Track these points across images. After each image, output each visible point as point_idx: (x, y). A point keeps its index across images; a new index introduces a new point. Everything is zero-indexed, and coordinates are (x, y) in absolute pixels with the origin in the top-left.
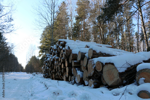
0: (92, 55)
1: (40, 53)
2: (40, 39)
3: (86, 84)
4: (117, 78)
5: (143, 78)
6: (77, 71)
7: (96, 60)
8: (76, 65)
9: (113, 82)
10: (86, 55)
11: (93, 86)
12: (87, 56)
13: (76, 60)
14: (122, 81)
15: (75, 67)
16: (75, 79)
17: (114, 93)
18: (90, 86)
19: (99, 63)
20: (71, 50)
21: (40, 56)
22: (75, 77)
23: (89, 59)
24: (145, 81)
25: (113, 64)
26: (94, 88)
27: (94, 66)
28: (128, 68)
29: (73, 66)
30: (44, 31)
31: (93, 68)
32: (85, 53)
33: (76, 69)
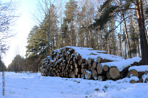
0: (100, 61)
1: (28, 53)
2: (28, 39)
3: (95, 79)
4: (118, 74)
5: (132, 74)
6: (86, 71)
7: (103, 64)
8: (85, 67)
9: (116, 76)
10: (94, 60)
11: (101, 80)
12: (96, 61)
13: (85, 63)
14: (121, 76)
15: (84, 68)
16: (84, 76)
17: (118, 82)
18: (99, 80)
19: (105, 66)
20: (81, 56)
21: (27, 55)
22: (84, 75)
23: (97, 63)
24: (133, 76)
25: (116, 67)
26: (102, 81)
27: (102, 68)
28: (124, 69)
29: (82, 67)
30: (32, 31)
31: (102, 69)
32: (94, 59)
33: (85, 69)
